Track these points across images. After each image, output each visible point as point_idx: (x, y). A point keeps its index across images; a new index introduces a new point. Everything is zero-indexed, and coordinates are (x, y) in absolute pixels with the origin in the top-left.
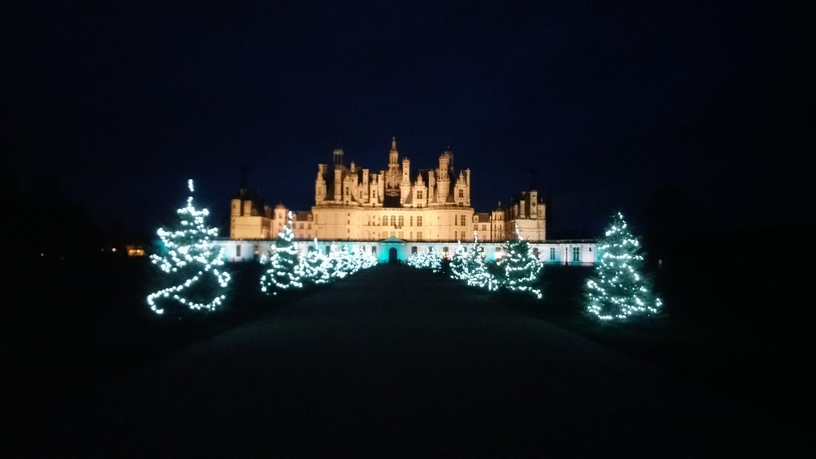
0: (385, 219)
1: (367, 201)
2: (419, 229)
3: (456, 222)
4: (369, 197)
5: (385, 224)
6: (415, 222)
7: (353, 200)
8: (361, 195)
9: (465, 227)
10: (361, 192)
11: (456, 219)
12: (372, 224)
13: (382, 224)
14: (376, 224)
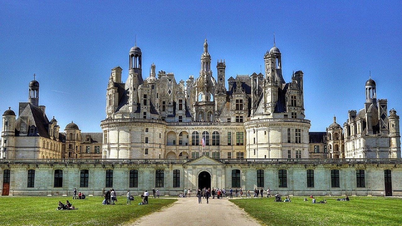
0: (196, 136)
1: (172, 114)
2: (239, 149)
3: (289, 138)
4: (175, 109)
5: (196, 143)
6: (234, 140)
7: (153, 111)
8: (164, 107)
9: (301, 145)
10: (164, 103)
11: (289, 134)
12: (178, 143)
13: (191, 143)
14: (184, 143)
